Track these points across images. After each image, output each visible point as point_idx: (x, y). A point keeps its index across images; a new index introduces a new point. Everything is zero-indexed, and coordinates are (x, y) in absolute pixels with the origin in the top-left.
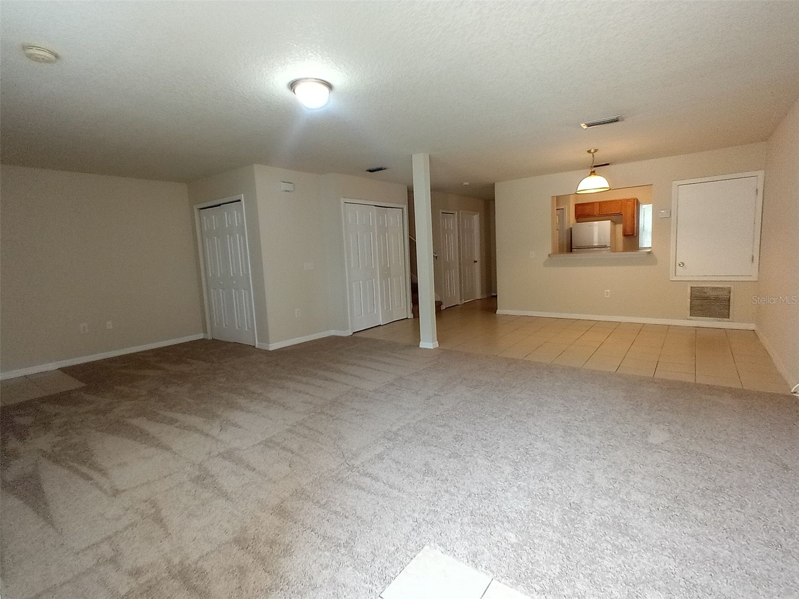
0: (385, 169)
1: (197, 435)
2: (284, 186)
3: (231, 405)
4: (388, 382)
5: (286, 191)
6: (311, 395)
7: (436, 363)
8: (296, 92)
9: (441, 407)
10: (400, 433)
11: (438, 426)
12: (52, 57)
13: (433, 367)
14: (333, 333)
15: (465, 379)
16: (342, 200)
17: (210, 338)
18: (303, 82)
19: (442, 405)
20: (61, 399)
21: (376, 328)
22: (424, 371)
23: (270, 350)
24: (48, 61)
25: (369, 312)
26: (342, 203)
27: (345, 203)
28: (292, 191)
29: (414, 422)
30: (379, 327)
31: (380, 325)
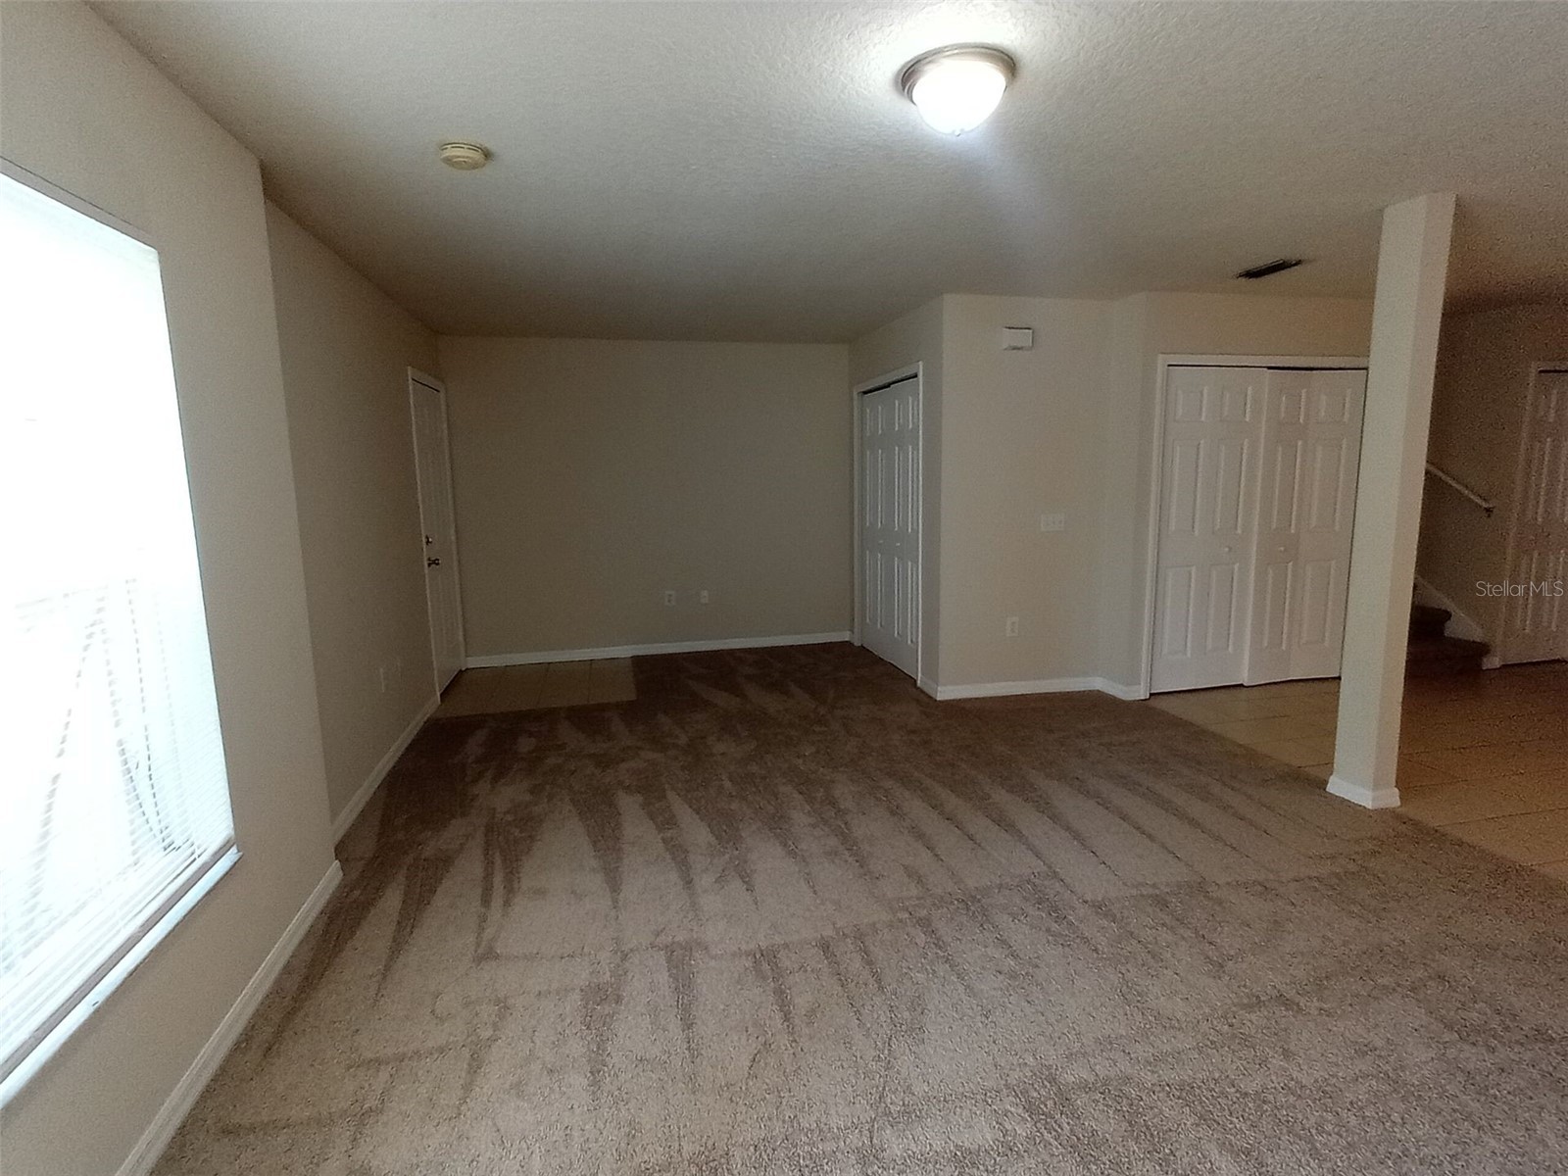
0: (1298, 263)
1: (674, 876)
2: (1009, 338)
3: (777, 824)
4: (1154, 886)
5: (1014, 348)
6: (937, 855)
7: (1352, 867)
8: (914, 99)
9: (1277, 1062)
10: (1081, 1100)
11: (1222, 1146)
12: (477, 156)
13: (1335, 881)
14: (1098, 683)
15: (1441, 978)
16: (1161, 361)
17: (857, 643)
18: (930, 62)
19: (1287, 1054)
20: (589, 718)
21: (1222, 694)
22: (1293, 885)
23: (940, 697)
24: (475, 166)
25: (1210, 647)
26: (1161, 368)
27: (1169, 365)
28: (1030, 348)
29: (1149, 1079)
30: (1233, 691)
31: (1241, 685)
